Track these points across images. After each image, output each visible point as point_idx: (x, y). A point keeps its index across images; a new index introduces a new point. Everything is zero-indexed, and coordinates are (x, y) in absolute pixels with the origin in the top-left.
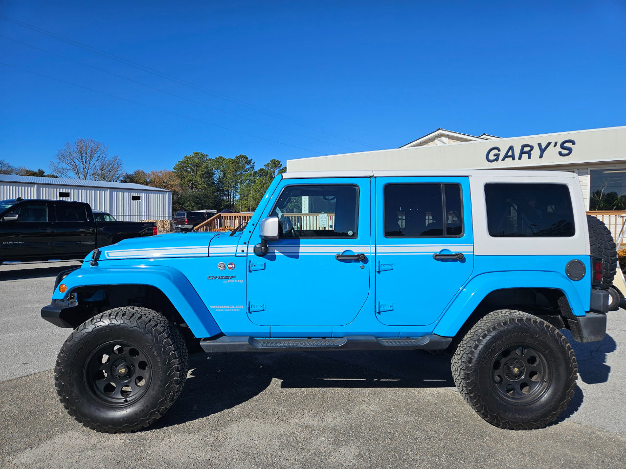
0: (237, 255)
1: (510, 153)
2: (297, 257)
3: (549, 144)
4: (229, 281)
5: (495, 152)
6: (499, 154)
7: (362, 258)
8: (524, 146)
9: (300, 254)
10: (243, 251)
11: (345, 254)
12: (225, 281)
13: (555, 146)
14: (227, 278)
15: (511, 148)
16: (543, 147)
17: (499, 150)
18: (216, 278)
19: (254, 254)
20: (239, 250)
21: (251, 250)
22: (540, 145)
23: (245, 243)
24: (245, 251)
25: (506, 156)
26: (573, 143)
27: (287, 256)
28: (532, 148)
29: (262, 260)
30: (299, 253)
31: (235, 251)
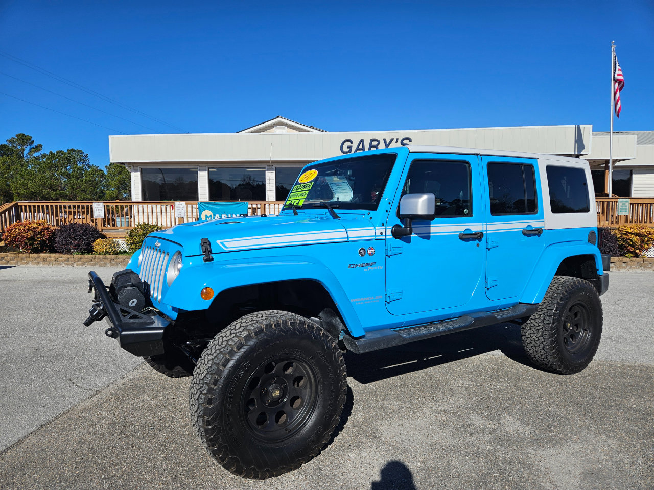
0: (377, 238)
1: (361, 146)
2: (428, 238)
3: (392, 140)
4: (370, 268)
5: (348, 144)
6: (352, 146)
7: (479, 236)
8: (372, 141)
9: (431, 235)
10: (381, 233)
11: (466, 233)
12: (366, 269)
13: (397, 142)
14: (367, 265)
15: (362, 141)
16: (388, 142)
17: (352, 143)
18: (357, 266)
19: (392, 237)
20: (378, 233)
21: (389, 232)
22: (385, 140)
23: (383, 225)
24: (384, 234)
25: (358, 149)
26: (410, 141)
27: (420, 237)
28: (379, 142)
29: (399, 242)
30: (430, 233)
31: (374, 235)
